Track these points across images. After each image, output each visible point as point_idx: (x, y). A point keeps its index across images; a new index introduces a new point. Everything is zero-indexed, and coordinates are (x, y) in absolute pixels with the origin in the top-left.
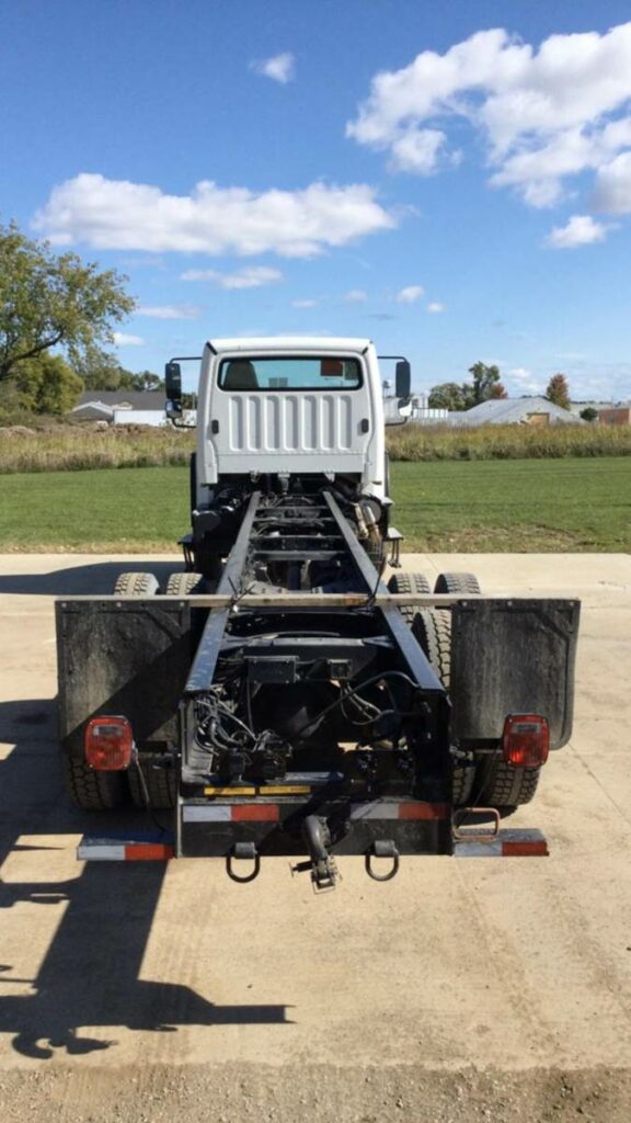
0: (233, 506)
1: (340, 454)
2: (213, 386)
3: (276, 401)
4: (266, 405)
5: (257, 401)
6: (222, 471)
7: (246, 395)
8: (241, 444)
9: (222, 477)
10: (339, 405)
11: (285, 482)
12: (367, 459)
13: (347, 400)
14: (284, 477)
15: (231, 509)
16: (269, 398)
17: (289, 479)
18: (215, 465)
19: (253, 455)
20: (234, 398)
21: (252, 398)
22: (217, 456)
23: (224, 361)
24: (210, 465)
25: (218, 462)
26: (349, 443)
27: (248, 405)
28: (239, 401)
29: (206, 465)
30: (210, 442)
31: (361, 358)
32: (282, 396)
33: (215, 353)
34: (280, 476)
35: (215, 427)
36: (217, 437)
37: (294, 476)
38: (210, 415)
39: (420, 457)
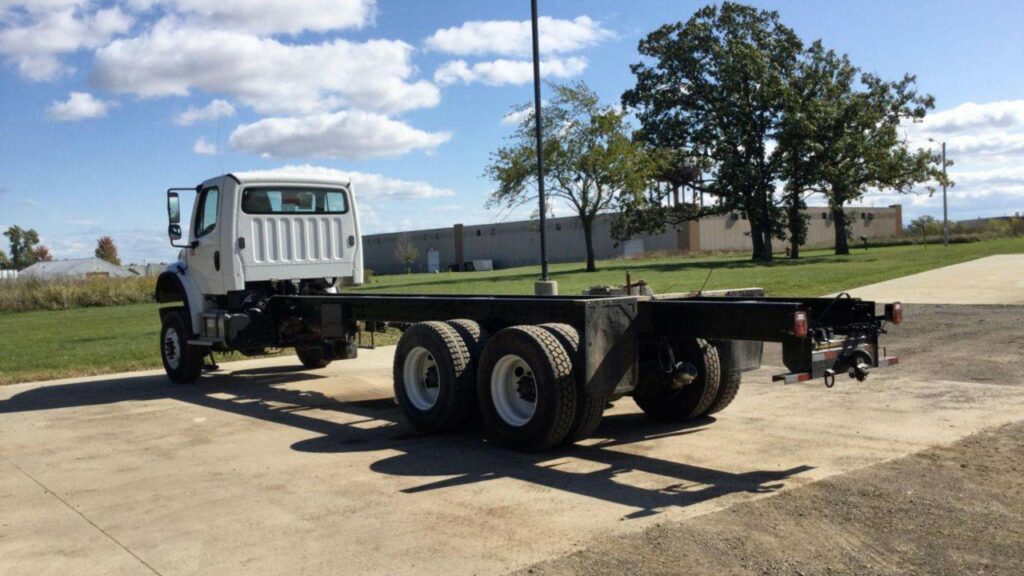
0: (259, 307)
1: (335, 263)
2: (238, 210)
3: (287, 223)
4: (280, 225)
5: (273, 223)
6: (248, 280)
7: (264, 217)
8: (262, 256)
9: (249, 284)
10: (333, 226)
11: (297, 286)
12: (354, 266)
13: (339, 221)
14: (296, 282)
15: (258, 310)
16: (282, 220)
17: (300, 284)
18: (242, 274)
19: (272, 265)
20: (256, 220)
21: (269, 220)
22: (244, 267)
23: (247, 189)
24: (238, 275)
25: (244, 272)
26: (341, 255)
27: (267, 226)
28: (259, 223)
29: (235, 275)
30: (237, 256)
31: (346, 190)
32: (291, 217)
33: (238, 182)
34: (293, 281)
35: (241, 243)
36: (244, 252)
37: (304, 282)
38: (237, 234)
39: (114, 302)
